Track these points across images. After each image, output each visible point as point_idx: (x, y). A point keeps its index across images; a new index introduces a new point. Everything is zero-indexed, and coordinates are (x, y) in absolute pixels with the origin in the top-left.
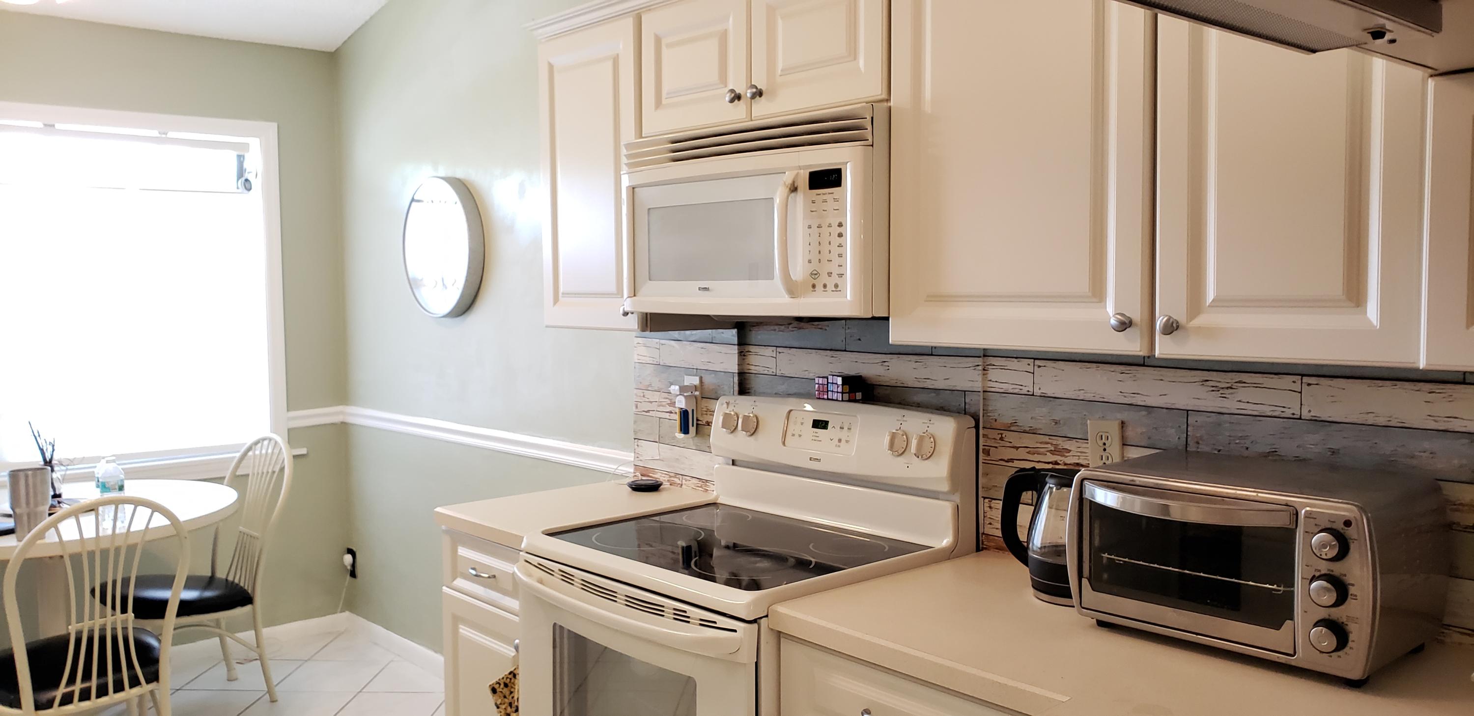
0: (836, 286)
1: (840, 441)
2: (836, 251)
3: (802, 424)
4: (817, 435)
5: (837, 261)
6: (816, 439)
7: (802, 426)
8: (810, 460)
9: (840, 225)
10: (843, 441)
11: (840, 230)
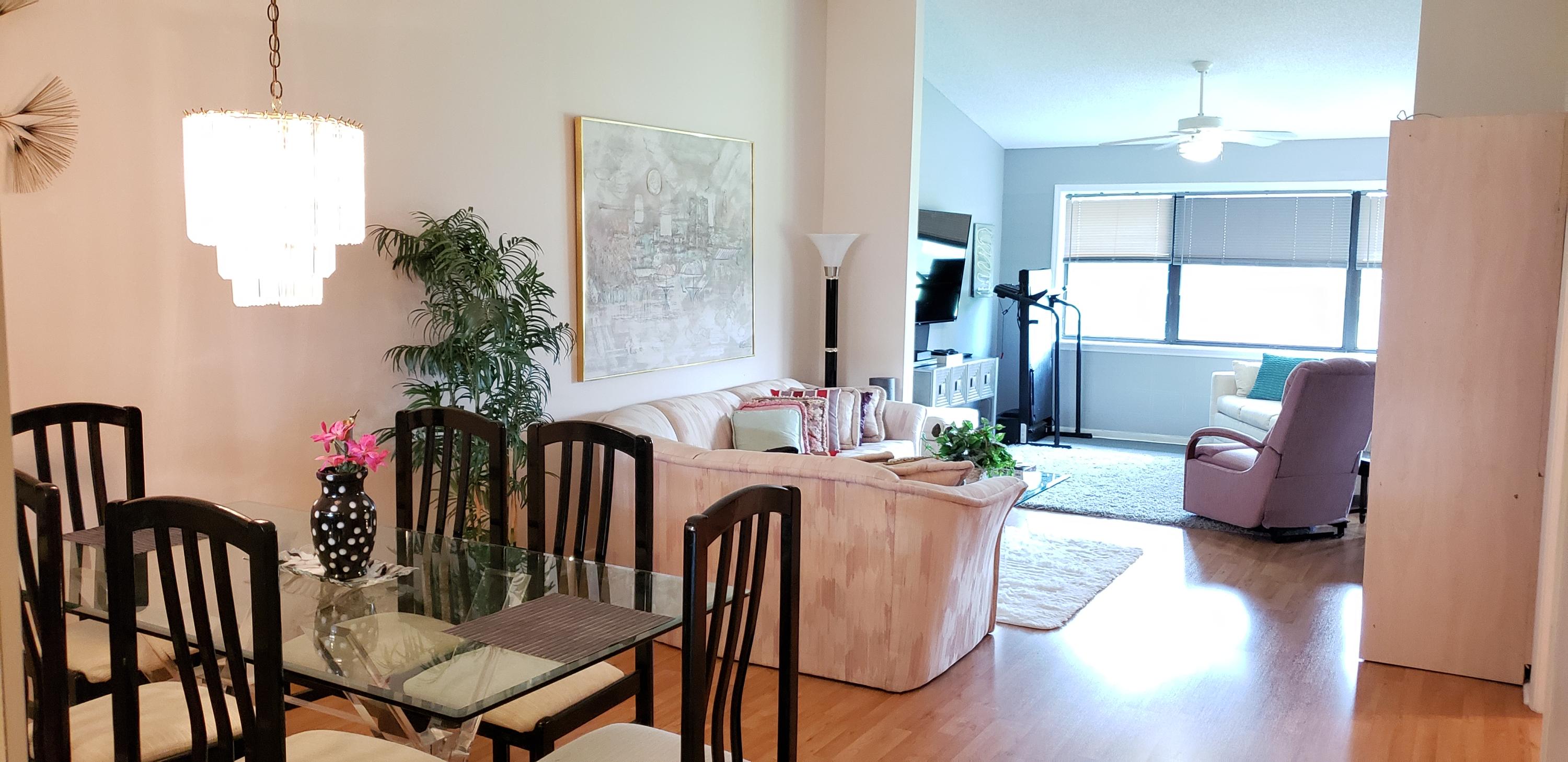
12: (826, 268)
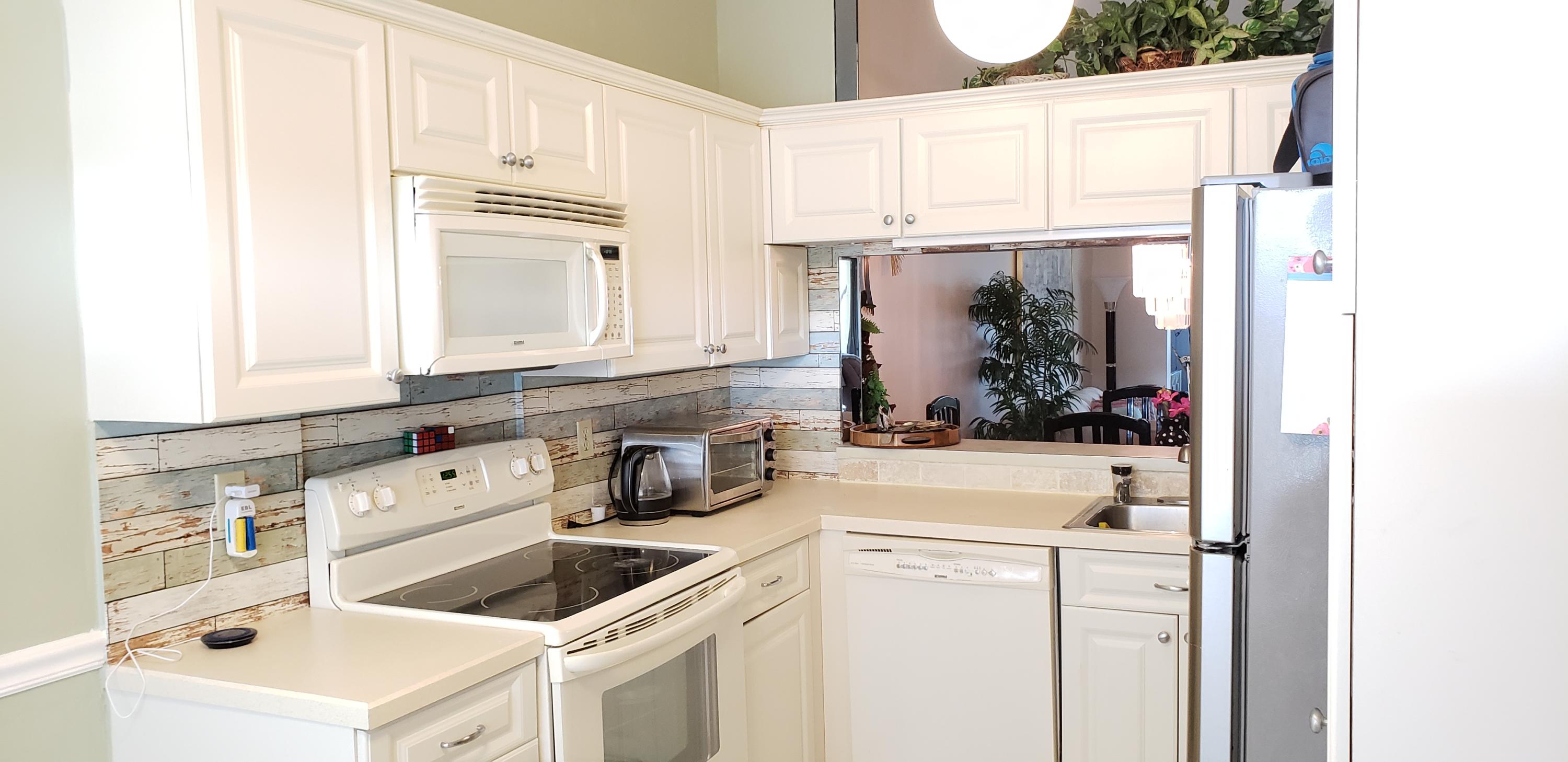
0: (619, 334)
1: (471, 483)
2: (618, 308)
3: (431, 479)
4: (449, 485)
5: (619, 315)
6: (451, 489)
7: (432, 482)
8: (455, 509)
9: (620, 289)
10: (474, 483)
11: (620, 292)
12: (1106, 303)
